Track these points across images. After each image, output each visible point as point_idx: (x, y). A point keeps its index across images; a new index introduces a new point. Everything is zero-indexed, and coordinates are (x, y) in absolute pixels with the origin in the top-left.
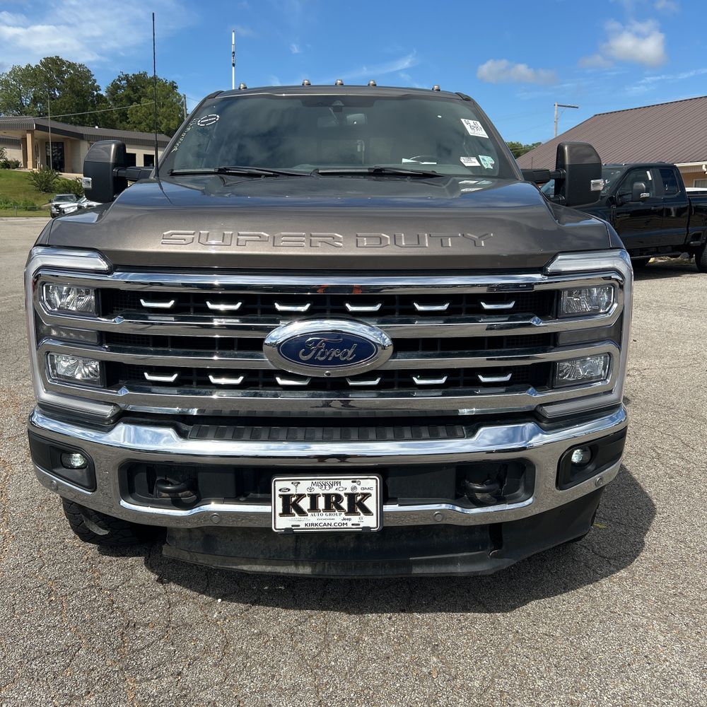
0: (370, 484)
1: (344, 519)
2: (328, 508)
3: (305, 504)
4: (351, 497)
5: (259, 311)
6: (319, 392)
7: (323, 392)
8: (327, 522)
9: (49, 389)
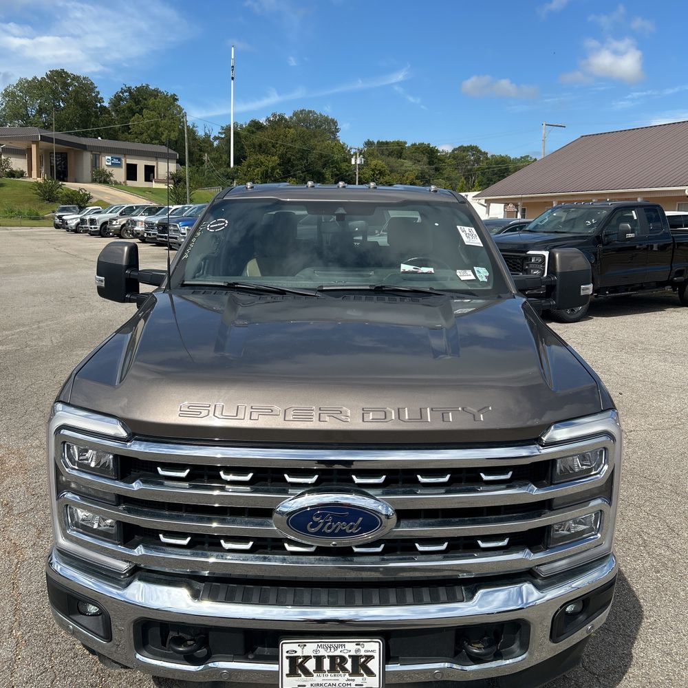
0: (373, 647)
1: (348, 680)
2: (333, 669)
3: (311, 665)
4: (355, 659)
5: (269, 480)
6: (325, 557)
7: (329, 558)
8: (331, 682)
9: (67, 537)
